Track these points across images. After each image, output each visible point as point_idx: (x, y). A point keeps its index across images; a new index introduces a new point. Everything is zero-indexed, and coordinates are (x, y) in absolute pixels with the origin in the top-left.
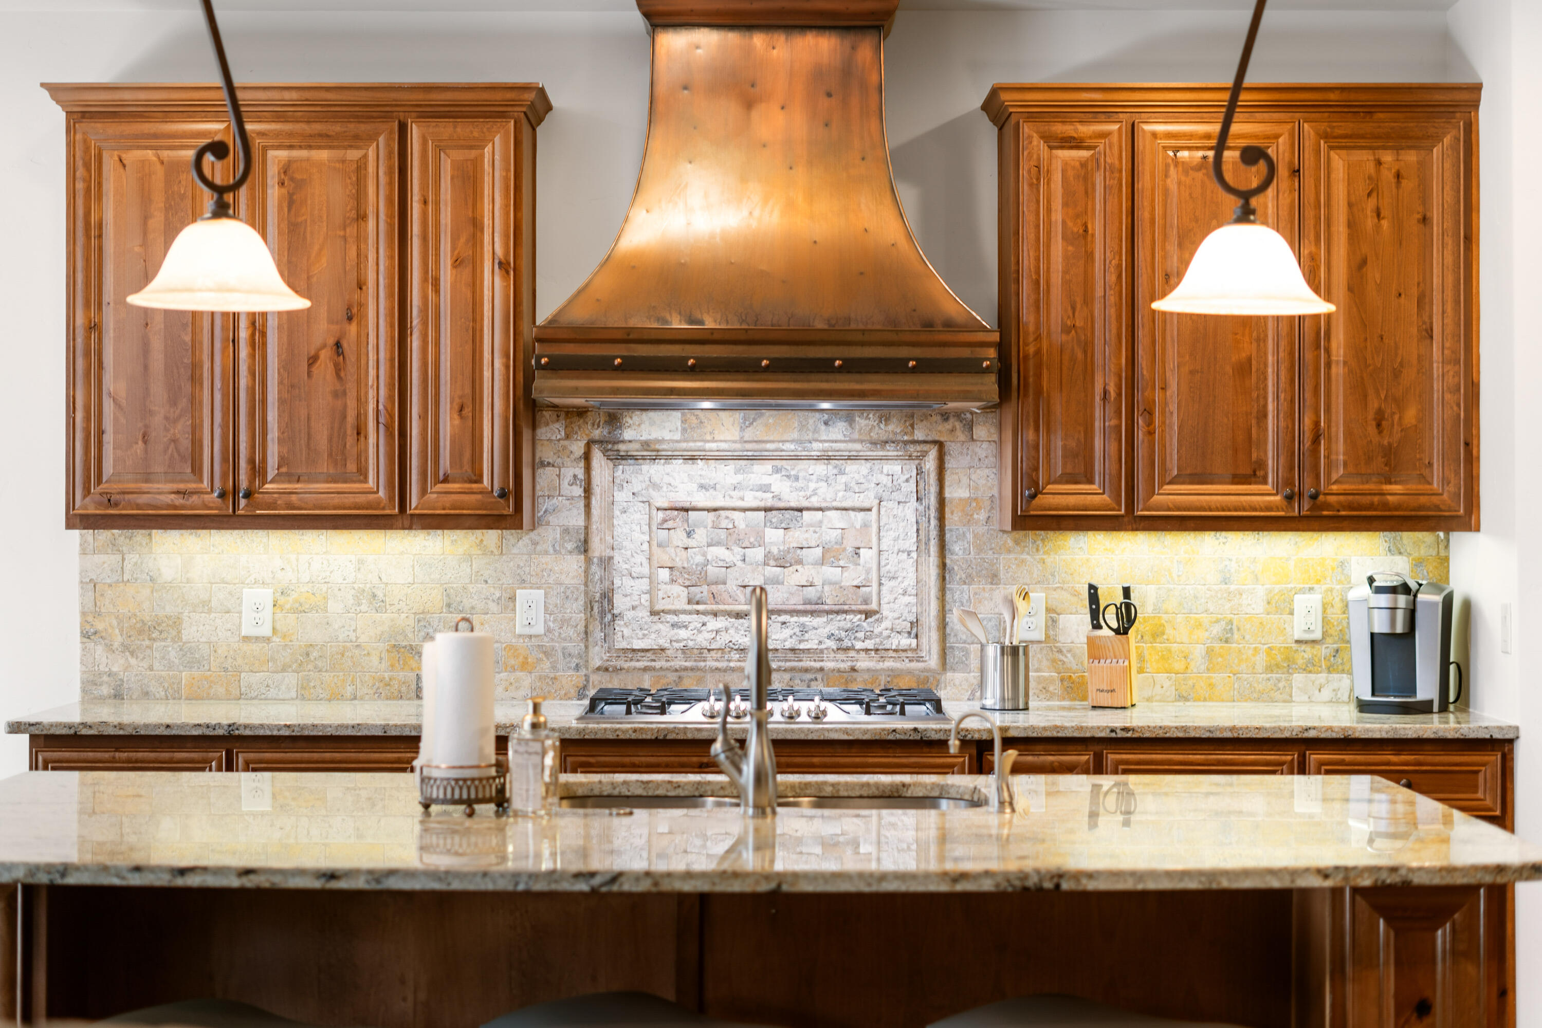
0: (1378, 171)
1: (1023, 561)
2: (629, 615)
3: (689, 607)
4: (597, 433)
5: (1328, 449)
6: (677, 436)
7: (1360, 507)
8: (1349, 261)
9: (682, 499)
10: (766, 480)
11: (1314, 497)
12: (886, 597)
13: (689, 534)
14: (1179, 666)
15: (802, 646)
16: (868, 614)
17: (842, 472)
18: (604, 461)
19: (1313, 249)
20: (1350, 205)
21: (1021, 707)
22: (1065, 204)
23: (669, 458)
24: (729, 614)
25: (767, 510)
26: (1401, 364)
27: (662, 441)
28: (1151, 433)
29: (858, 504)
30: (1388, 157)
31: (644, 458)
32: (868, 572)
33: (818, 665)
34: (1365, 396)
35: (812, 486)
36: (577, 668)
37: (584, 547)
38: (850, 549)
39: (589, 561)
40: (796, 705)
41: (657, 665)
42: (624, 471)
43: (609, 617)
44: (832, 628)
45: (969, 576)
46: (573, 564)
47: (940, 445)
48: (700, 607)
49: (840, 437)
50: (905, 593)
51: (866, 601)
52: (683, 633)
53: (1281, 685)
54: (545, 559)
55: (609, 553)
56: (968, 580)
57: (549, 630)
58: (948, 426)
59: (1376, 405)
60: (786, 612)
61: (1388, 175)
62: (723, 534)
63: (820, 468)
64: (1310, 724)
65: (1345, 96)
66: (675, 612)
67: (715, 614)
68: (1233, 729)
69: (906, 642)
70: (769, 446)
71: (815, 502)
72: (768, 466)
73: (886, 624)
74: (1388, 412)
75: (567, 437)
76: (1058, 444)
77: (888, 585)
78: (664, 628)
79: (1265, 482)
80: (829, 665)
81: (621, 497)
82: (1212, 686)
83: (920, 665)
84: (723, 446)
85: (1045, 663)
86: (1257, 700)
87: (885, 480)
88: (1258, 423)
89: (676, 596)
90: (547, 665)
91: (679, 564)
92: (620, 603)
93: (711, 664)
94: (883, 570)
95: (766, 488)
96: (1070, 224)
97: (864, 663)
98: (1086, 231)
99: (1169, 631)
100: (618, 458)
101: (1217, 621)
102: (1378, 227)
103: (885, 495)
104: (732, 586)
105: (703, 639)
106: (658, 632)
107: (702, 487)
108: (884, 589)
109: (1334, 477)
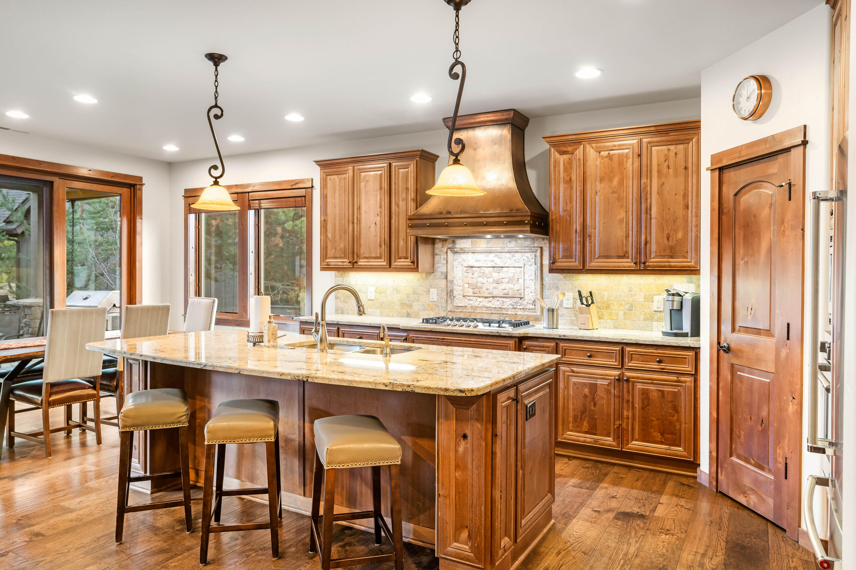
0: (668, 153)
1: (566, 283)
2: (457, 296)
3: (473, 295)
4: (450, 246)
5: (650, 247)
6: (470, 246)
7: (661, 267)
8: (658, 184)
9: (471, 264)
10: (493, 259)
11: (644, 263)
12: (526, 293)
13: (473, 274)
14: (615, 318)
15: (503, 307)
16: (521, 298)
17: (514, 256)
18: (451, 253)
19: (645, 181)
20: (658, 165)
21: (555, 327)
22: (564, 172)
23: (468, 252)
24: (483, 297)
25: (494, 267)
26: (676, 218)
27: (465, 248)
28: (591, 243)
29: (518, 266)
30: (672, 147)
31: (461, 253)
32: (521, 286)
33: (506, 313)
34: (663, 229)
35: (506, 260)
36: (445, 311)
37: (446, 278)
38: (516, 279)
39: (447, 281)
40: (470, 323)
41: (464, 311)
42: (457, 256)
43: (452, 297)
44: (511, 302)
45: (550, 287)
46: (444, 282)
47: (541, 248)
48: (475, 295)
49: (513, 246)
50: (531, 292)
51: (521, 294)
52: (471, 302)
53: (649, 325)
54: (438, 280)
55: (452, 279)
56: (550, 289)
57: (438, 300)
58: (544, 242)
59: (667, 232)
60: (498, 297)
61: (672, 154)
62: (482, 274)
63: (508, 255)
64: (624, 338)
65: (656, 128)
66: (469, 296)
67: (480, 297)
68: (598, 338)
69: (531, 307)
70: (493, 249)
71: (506, 265)
72: (493, 255)
73: (526, 301)
74: (671, 234)
75: (442, 247)
76: (561, 246)
77: (527, 290)
78: (466, 301)
79: (628, 258)
80: (509, 313)
81: (455, 263)
82: (625, 324)
83: (535, 314)
84: (481, 249)
85: (573, 315)
86: (641, 330)
87: (526, 259)
88: (626, 239)
89: (470, 292)
90: (437, 309)
91: (470, 282)
92: (455, 293)
93: (478, 311)
94: (525, 285)
95: (493, 261)
96: (566, 178)
97: (519, 312)
98: (571, 180)
99: (612, 306)
100: (455, 253)
101: (628, 304)
102: (668, 172)
103: (526, 263)
104: (484, 289)
105: (476, 304)
106: (465, 301)
107: (476, 261)
108: (526, 291)
109: (652, 256)
